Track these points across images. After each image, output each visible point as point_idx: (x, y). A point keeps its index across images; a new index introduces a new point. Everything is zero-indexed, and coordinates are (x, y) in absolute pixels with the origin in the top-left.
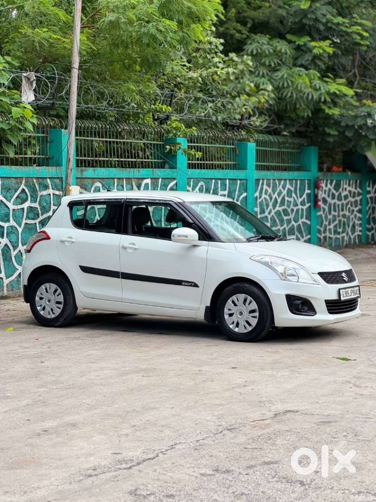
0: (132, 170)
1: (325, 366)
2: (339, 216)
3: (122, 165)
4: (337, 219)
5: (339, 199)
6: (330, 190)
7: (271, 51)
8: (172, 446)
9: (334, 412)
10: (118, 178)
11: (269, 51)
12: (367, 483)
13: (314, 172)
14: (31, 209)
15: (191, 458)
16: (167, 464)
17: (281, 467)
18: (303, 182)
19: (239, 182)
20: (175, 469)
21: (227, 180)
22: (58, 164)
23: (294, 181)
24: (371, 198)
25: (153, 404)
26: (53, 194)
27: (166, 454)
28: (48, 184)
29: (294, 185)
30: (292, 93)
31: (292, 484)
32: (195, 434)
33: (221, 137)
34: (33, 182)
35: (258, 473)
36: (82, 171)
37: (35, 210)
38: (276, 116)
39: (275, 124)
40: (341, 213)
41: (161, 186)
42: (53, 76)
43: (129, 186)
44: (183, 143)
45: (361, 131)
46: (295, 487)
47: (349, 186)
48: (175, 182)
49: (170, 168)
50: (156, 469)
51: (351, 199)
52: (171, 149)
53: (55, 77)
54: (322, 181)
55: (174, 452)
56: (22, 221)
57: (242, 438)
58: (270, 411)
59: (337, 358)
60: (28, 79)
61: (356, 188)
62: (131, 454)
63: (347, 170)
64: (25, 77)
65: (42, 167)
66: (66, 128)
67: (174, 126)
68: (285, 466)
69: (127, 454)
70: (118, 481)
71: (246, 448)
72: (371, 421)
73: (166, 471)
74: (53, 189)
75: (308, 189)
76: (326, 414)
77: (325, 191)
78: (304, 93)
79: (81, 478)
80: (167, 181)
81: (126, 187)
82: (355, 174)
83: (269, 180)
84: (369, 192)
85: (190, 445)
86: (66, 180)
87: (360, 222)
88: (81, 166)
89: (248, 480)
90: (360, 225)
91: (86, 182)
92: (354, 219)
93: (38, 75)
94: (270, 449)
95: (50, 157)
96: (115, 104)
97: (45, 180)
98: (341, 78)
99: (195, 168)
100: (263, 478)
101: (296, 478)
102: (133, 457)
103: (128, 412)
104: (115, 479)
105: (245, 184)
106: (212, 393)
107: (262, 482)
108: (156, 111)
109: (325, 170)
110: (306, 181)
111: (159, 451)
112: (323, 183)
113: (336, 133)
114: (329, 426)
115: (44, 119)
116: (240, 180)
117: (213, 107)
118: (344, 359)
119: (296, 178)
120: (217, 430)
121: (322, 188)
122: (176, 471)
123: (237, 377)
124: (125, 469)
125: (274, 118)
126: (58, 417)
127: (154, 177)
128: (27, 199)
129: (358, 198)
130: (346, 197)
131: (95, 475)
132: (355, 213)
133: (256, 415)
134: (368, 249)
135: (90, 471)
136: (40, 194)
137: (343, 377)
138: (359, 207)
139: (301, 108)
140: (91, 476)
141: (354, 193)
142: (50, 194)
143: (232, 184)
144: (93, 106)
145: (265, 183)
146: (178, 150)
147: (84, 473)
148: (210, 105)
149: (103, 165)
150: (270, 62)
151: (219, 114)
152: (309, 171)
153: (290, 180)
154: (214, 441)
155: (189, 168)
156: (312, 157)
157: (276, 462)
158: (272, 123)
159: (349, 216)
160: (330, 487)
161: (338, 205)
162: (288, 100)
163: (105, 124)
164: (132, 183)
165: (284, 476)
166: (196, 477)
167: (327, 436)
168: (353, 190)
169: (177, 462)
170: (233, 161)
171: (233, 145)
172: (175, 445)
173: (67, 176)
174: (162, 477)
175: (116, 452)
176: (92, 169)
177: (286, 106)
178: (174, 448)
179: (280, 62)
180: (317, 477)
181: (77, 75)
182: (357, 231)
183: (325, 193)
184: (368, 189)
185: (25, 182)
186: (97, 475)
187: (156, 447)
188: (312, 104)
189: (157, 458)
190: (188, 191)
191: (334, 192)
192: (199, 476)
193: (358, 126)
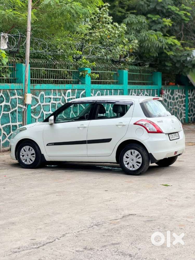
0: (61, 85)
1: (155, 189)
2: (173, 108)
3: (56, 82)
4: (172, 110)
5: (173, 99)
6: (168, 95)
7: (137, 21)
8: (64, 235)
9: (155, 215)
10: (53, 90)
11: (136, 22)
12: (166, 255)
13: (159, 85)
14: (6, 106)
15: (73, 242)
16: (59, 245)
17: (120, 246)
18: (153, 91)
19: (119, 91)
20: (62, 248)
21: (113, 90)
22: (21, 82)
23: (149, 90)
24: (191, 99)
25: (59, 211)
26: (18, 98)
27: (60, 239)
28: (15, 93)
29: (149, 93)
30: (148, 44)
31: (125, 256)
32: (78, 228)
33: (109, 67)
34: (7, 91)
35: (108, 250)
36: (34, 86)
37: (8, 107)
38: (139, 56)
39: (139, 60)
40: (174, 107)
41: (77, 93)
42: (17, 35)
43: (59, 94)
44: (89, 70)
45: (184, 64)
46: (126, 258)
47: (179, 92)
48: (84, 91)
49: (82, 84)
50: (52, 248)
51: (179, 99)
52: (82, 74)
53: (19, 36)
54: (164, 90)
55: (64, 238)
56: (1, 112)
57: (103, 230)
58: (121, 214)
59: (162, 185)
60: (4, 37)
61: (182, 94)
62: (41, 239)
63: (177, 84)
64: (3, 36)
65: (12, 84)
66: (25, 63)
67: (84, 62)
68: (123, 246)
69: (38, 240)
70: (30, 255)
71: (103, 236)
72: (174, 220)
73: (58, 249)
74: (18, 95)
75: (156, 95)
76: (151, 216)
77: (166, 95)
78: (154, 44)
79: (11, 253)
80: (80, 91)
81: (58, 93)
82: (182, 86)
83: (136, 90)
84: (189, 96)
85: (74, 234)
86: (25, 90)
87: (185, 111)
88: (34, 83)
89: (101, 254)
90: (185, 113)
91: (36, 91)
92: (181, 110)
93: (9, 35)
94: (117, 236)
95: (17, 78)
96: (52, 50)
97: (13, 91)
98: (174, 36)
99: (95, 84)
100: (110, 252)
101: (128, 253)
102: (42, 241)
103: (44, 216)
104: (29, 254)
105: (122, 92)
106: (92, 204)
107: (109, 255)
108: (74, 54)
109: (166, 84)
110: (156, 91)
111: (56, 238)
112: (165, 91)
113: (171, 65)
114: (151, 223)
115: (12, 58)
116: (120, 90)
117: (105, 52)
118: (166, 185)
119: (150, 89)
120: (90, 225)
121: (164, 94)
122: (63, 249)
123: (107, 196)
124: (35, 248)
125: (138, 57)
126: (6, 219)
127: (73, 89)
128: (3, 101)
129: (184, 99)
130: (177, 98)
131: (19, 252)
132: (182, 107)
133: (113, 217)
134: (188, 126)
135: (16, 250)
136: (11, 98)
137: (163, 195)
138: (184, 104)
139: (152, 52)
140: (16, 252)
141: (181, 96)
142: (16, 98)
143: (115, 92)
144: (40, 51)
145: (133, 91)
146: (86, 74)
147: (12, 250)
148: (103, 50)
149: (45, 82)
150: (136, 28)
151: (108, 55)
152: (157, 85)
153: (146, 90)
154: (87, 232)
155: (92, 84)
156: (159, 77)
157: (118, 244)
158: (137, 60)
159: (178, 109)
160: (145, 258)
161: (173, 103)
162: (146, 48)
163: (46, 61)
164: (61, 92)
165: (122, 251)
166: (74, 252)
167: (149, 228)
168: (181, 95)
169: (65, 244)
170: (116, 80)
171: (116, 71)
172: (66, 234)
173: (25, 89)
174: (55, 253)
175: (33, 238)
176: (39, 84)
177: (145, 51)
178: (65, 236)
179: (141, 27)
180: (139, 252)
181: (30, 35)
182: (183, 116)
183: (166, 97)
184: (189, 94)
185: (3, 92)
186: (20, 252)
187: (55, 235)
188: (158, 50)
189: (55, 242)
190: (92, 96)
191: (171, 96)
192: (75, 252)
193: (182, 61)
